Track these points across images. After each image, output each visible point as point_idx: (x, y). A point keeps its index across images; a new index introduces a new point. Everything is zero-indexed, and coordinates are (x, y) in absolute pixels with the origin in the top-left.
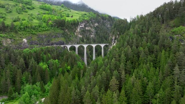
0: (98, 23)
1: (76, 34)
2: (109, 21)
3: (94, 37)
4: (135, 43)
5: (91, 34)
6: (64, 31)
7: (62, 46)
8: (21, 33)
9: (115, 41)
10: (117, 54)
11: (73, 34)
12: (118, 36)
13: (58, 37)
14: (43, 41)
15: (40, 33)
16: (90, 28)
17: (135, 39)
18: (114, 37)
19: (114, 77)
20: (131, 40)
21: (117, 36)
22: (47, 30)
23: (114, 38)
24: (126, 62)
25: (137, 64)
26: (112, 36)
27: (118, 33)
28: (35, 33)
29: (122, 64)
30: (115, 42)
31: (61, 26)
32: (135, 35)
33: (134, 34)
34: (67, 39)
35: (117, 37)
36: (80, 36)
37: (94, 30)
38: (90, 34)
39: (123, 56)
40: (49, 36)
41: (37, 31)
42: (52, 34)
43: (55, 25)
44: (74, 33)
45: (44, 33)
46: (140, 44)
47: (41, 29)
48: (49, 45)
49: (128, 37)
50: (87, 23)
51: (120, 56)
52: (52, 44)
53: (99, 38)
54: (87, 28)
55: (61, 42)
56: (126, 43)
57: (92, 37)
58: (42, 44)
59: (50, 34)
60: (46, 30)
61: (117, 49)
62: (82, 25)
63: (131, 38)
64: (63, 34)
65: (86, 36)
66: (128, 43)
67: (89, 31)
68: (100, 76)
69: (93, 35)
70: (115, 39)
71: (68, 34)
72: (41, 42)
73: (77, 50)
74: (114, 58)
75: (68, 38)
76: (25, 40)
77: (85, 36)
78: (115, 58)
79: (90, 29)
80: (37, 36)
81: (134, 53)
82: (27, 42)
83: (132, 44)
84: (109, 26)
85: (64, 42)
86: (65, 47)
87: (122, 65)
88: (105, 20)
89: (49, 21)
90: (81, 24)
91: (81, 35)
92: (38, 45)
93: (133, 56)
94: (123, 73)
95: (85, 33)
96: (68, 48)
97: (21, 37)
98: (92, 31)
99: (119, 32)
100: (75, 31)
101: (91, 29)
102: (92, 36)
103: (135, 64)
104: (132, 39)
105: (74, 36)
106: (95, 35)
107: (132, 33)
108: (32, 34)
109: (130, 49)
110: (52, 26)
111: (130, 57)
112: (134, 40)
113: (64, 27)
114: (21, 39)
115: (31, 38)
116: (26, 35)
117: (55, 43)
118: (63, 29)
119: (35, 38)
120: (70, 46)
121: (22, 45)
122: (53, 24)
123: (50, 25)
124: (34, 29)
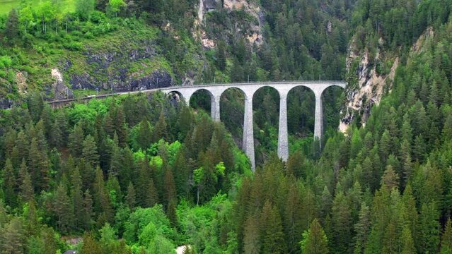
1: (195, 35)
3: (263, 46)
4: (433, 95)
5: (246, 31)
6: (160, 28)
7: (167, 91)
8: (40, 49)
9: (369, 72)
10: (393, 121)
11: (188, 39)
12: (381, 52)
13: (148, 57)
14: (104, 73)
15: (90, 43)
16: (243, 1)
17: (434, 82)
18: (366, 58)
19: (389, 167)
20: (424, 85)
21: (378, 54)
22: (111, 30)
23: (365, 62)
24: (414, 138)
25: (437, 141)
26: (356, 53)
27: (380, 40)
28: (78, 44)
29: (405, 141)
30: (368, 77)
31: (148, 9)
32: (437, 72)
33: (433, 67)
34: (176, 63)
35: (377, 56)
36: (205, 42)
37: (258, 9)
38: (243, 32)
39: (406, 124)
40: (119, 55)
41: (80, 36)
42: (130, 45)
43: (130, 7)
44: (190, 35)
45: (101, 42)
46: (447, 95)
47: (90, 30)
49: (417, 77)
51: (399, 125)
52: (134, 86)
53: (283, 47)
54: (228, 4)
55: (161, 77)
56: (412, 93)
57: (255, 46)
58: (105, 87)
59: (123, 46)
60: (106, 32)
61: (392, 108)
63: (424, 79)
64: (158, 42)
65: (231, 43)
66: (418, 91)
68: (358, 166)
69: (258, 33)
70: (370, 66)
71: (175, 41)
72: (99, 77)
73: (216, 106)
74: (386, 130)
75: (180, 58)
76: (55, 72)
77: (226, 39)
78: (389, 129)
79: (243, 7)
80: (83, 58)
81: (431, 118)
82: (64, 79)
83: (428, 95)
85: (169, 76)
86: (177, 95)
87: (405, 144)
91: (210, 38)
92: (91, 88)
93: (430, 127)
94: (408, 159)
95: (225, 27)
96: (187, 100)
97: (43, 64)
98: (251, 18)
99: (383, 36)
100: (191, 25)
101: (246, 5)
102: (252, 40)
103: (433, 142)
104: (427, 82)
105: (193, 47)
106: (266, 35)
107: (427, 65)
108: (69, 49)
109: (423, 109)
110: (123, 13)
111: (421, 127)
112: (434, 86)
113: (159, 12)
114: (44, 69)
115: (70, 63)
116: (52, 53)
117: (143, 80)
118: (154, 22)
119: (79, 66)
120: (194, 90)
121: (53, 91)
122: (125, 5)
123: (115, 9)
124: (69, 30)
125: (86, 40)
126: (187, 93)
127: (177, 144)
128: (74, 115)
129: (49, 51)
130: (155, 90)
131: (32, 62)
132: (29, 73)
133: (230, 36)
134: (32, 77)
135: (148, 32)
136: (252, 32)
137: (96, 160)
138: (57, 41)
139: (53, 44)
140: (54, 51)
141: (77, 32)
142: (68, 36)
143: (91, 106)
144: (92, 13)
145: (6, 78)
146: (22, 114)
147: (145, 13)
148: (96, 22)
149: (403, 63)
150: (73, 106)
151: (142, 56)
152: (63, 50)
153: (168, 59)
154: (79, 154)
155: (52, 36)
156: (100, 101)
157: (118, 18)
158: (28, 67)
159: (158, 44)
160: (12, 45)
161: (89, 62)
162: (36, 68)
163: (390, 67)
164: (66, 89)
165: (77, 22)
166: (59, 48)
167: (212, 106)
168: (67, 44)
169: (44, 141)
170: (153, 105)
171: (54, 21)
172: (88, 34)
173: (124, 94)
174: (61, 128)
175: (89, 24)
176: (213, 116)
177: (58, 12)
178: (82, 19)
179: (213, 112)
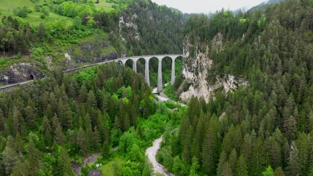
0: (137, 14)
1: (120, 36)
2: (150, 9)
3: (140, 40)
6: (109, 34)
7: (116, 61)
8: (58, 43)
13: (107, 46)
14: (90, 54)
15: (82, 40)
16: (132, 24)
22: (90, 34)
27: (199, 38)
28: (76, 40)
31: (103, 25)
34: (117, 48)
36: (123, 39)
37: (136, 27)
38: (133, 35)
40: (95, 46)
41: (77, 37)
42: (99, 41)
43: (97, 24)
45: (87, 40)
47: (81, 34)
48: (99, 61)
50: (127, 15)
52: (103, 60)
54: (128, 25)
55: (113, 55)
57: (137, 40)
58: (91, 61)
59: (96, 41)
60: (88, 35)
62: (121, 20)
65: (130, 39)
67: (131, 29)
69: (138, 35)
71: (116, 39)
72: (88, 56)
73: (135, 66)
75: (118, 46)
76: (66, 55)
77: (128, 37)
79: (132, 26)
80: (79, 47)
82: (72, 58)
84: (151, 19)
85: (116, 54)
86: (120, 62)
88: (145, 8)
89: (87, 18)
90: (120, 18)
91: (123, 37)
92: (85, 62)
95: (127, 33)
96: (124, 64)
97: (60, 51)
98: (135, 30)
99: (200, 36)
102: (136, 38)
106: (140, 36)
108: (72, 43)
110: (94, 26)
113: (108, 26)
114: (61, 54)
115: (73, 50)
116: (64, 45)
117: (107, 57)
118: (107, 31)
119: (78, 51)
120: (127, 60)
121: (66, 65)
122: (95, 23)
123: (91, 25)
124: (71, 34)
125: (80, 39)
126: (124, 61)
127: (129, 88)
128: (79, 78)
129: (62, 44)
130: (112, 61)
131: (54, 50)
132: (53, 56)
133: (130, 37)
134: (55, 59)
135: (105, 35)
136: (136, 35)
137: (95, 103)
138: (65, 39)
139: (64, 41)
140: (65, 44)
141: (75, 35)
142: (70, 37)
143: (86, 72)
144: (80, 26)
145: (40, 61)
146: (51, 81)
147: (102, 27)
148: (83, 30)
149: (210, 47)
150: (78, 73)
151: (105, 46)
152: (69, 44)
153: (114, 47)
154: (85, 101)
155: (63, 37)
156: (90, 68)
157: (92, 29)
158: (52, 53)
159: (110, 40)
160: (42, 42)
161: (82, 49)
162: (57, 53)
163: (206, 49)
164: (73, 64)
165: (74, 30)
166: (67, 43)
167: (133, 66)
168: (71, 41)
169: (66, 97)
170: (113, 68)
171: (63, 30)
172: (80, 36)
173: (100, 64)
174: (74, 87)
175: (80, 31)
176: (133, 69)
177: (65, 25)
178: (76, 29)
179: (133, 68)
